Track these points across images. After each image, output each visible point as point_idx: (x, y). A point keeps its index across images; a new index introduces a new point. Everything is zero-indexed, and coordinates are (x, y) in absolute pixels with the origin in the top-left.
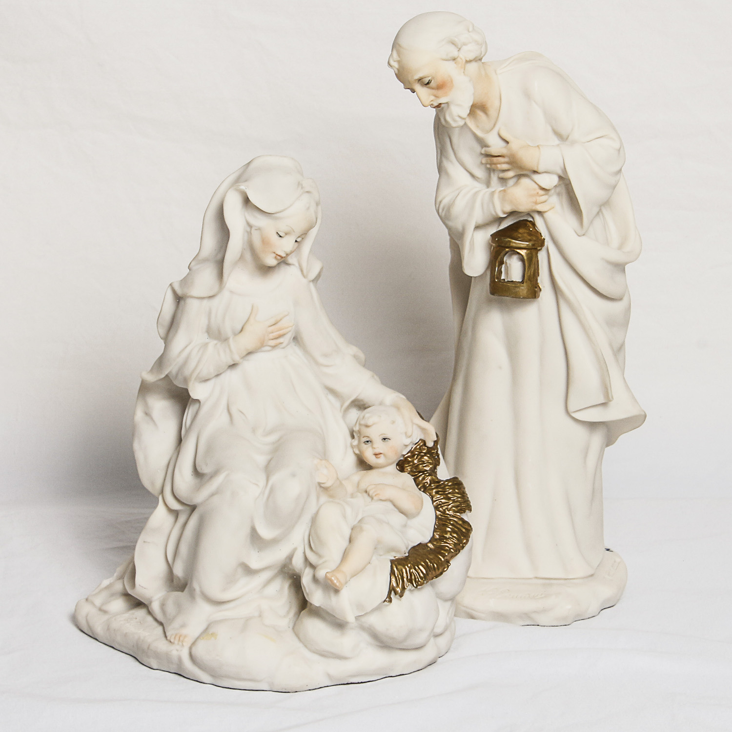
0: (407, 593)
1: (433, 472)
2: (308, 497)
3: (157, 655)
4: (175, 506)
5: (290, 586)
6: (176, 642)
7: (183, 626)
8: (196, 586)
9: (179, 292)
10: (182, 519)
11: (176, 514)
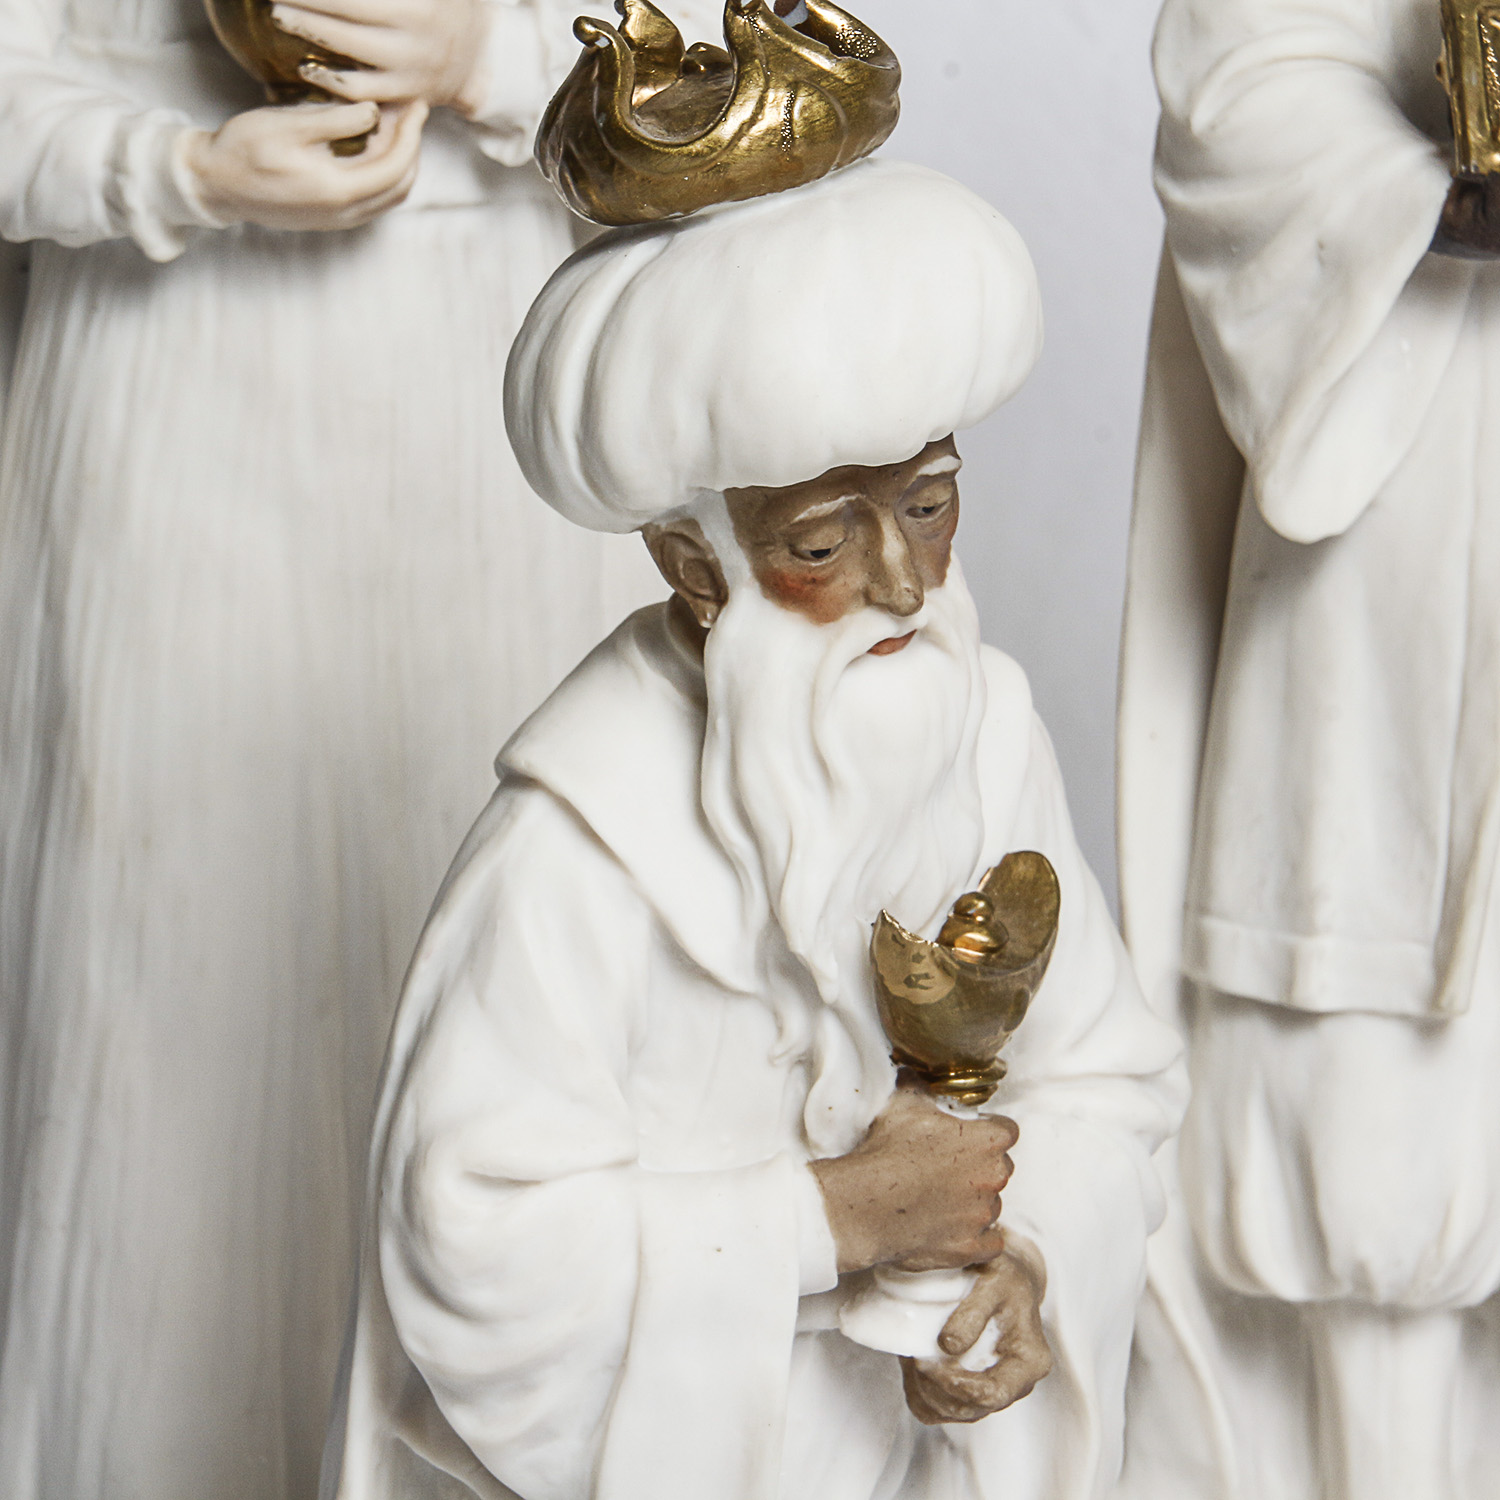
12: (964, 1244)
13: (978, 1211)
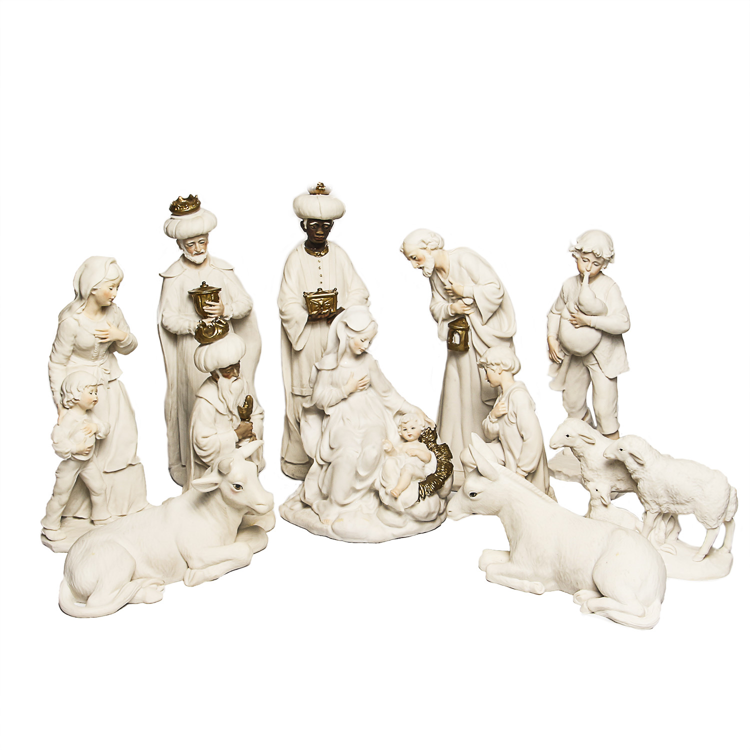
0: (427, 497)
1: (435, 442)
2: (380, 456)
3: (317, 529)
4: (322, 463)
5: (374, 495)
6: (325, 523)
7: (328, 515)
8: (332, 497)
9: (318, 368)
10: (324, 468)
11: (322, 466)
12: (249, 435)
13: (250, 432)
